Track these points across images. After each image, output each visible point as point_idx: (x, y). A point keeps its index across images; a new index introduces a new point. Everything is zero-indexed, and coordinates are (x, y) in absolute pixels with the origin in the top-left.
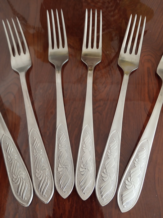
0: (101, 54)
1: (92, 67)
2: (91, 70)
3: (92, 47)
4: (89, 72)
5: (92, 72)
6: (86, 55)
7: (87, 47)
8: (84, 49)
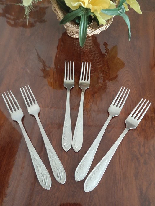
0: (89, 83)
1: (84, 90)
2: (83, 91)
3: (85, 80)
4: (82, 93)
5: (84, 92)
6: (82, 83)
7: (82, 80)
8: (81, 81)
